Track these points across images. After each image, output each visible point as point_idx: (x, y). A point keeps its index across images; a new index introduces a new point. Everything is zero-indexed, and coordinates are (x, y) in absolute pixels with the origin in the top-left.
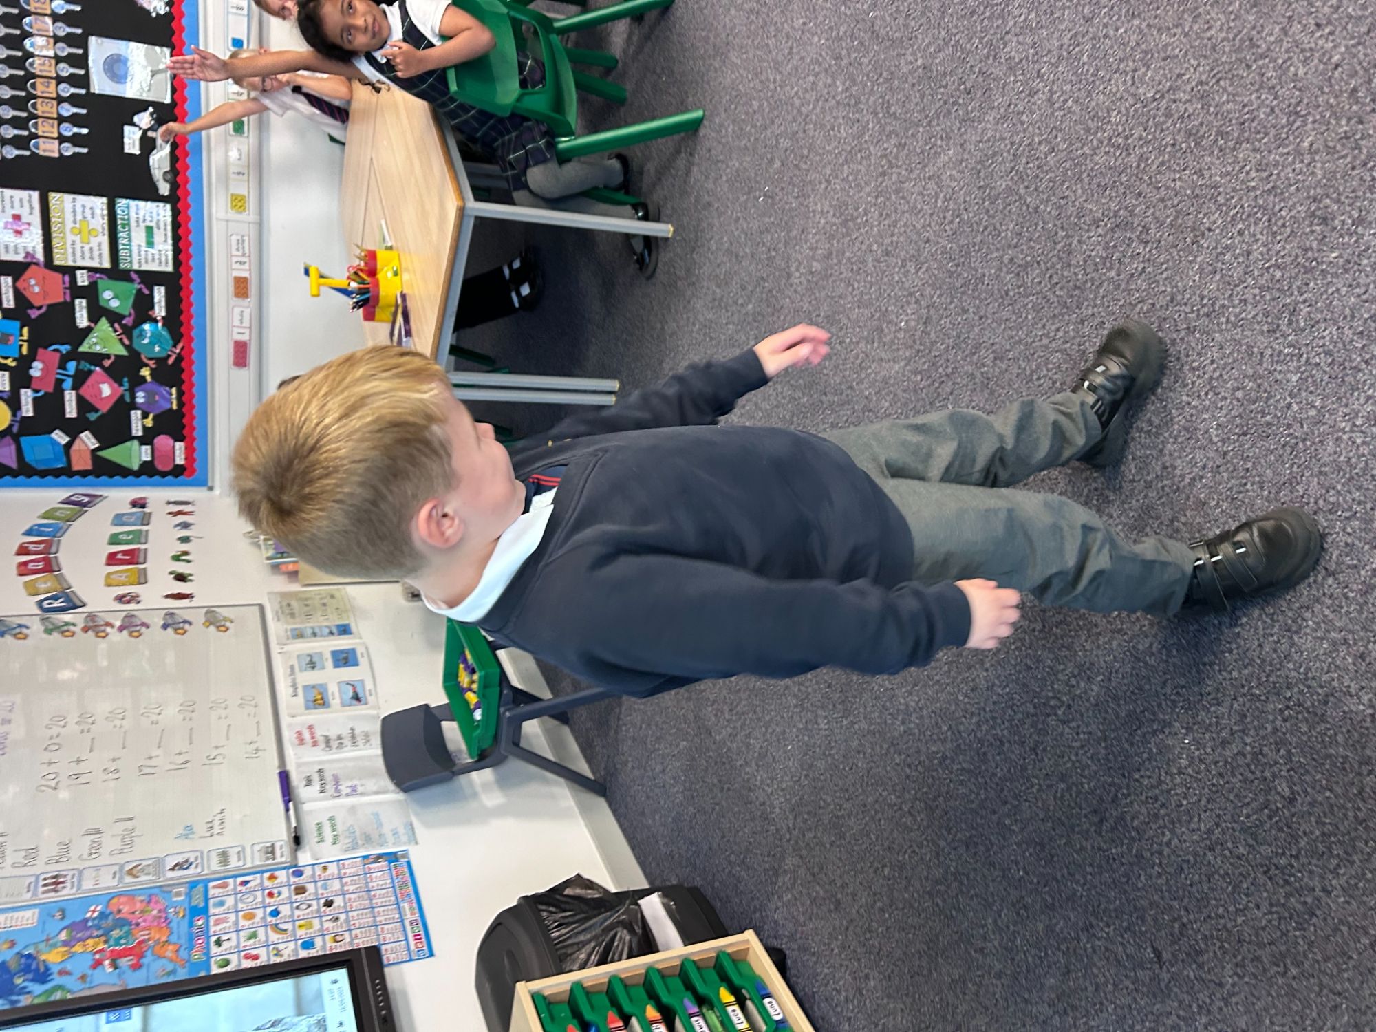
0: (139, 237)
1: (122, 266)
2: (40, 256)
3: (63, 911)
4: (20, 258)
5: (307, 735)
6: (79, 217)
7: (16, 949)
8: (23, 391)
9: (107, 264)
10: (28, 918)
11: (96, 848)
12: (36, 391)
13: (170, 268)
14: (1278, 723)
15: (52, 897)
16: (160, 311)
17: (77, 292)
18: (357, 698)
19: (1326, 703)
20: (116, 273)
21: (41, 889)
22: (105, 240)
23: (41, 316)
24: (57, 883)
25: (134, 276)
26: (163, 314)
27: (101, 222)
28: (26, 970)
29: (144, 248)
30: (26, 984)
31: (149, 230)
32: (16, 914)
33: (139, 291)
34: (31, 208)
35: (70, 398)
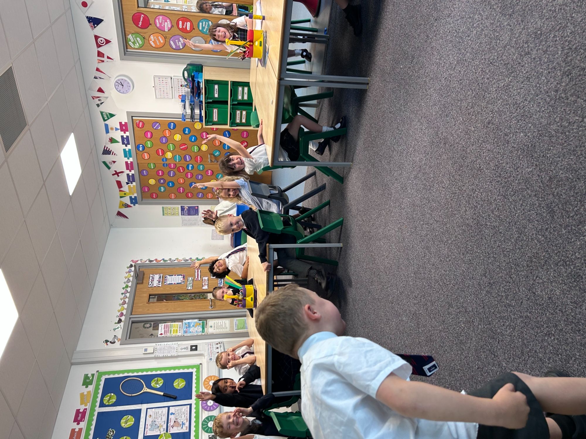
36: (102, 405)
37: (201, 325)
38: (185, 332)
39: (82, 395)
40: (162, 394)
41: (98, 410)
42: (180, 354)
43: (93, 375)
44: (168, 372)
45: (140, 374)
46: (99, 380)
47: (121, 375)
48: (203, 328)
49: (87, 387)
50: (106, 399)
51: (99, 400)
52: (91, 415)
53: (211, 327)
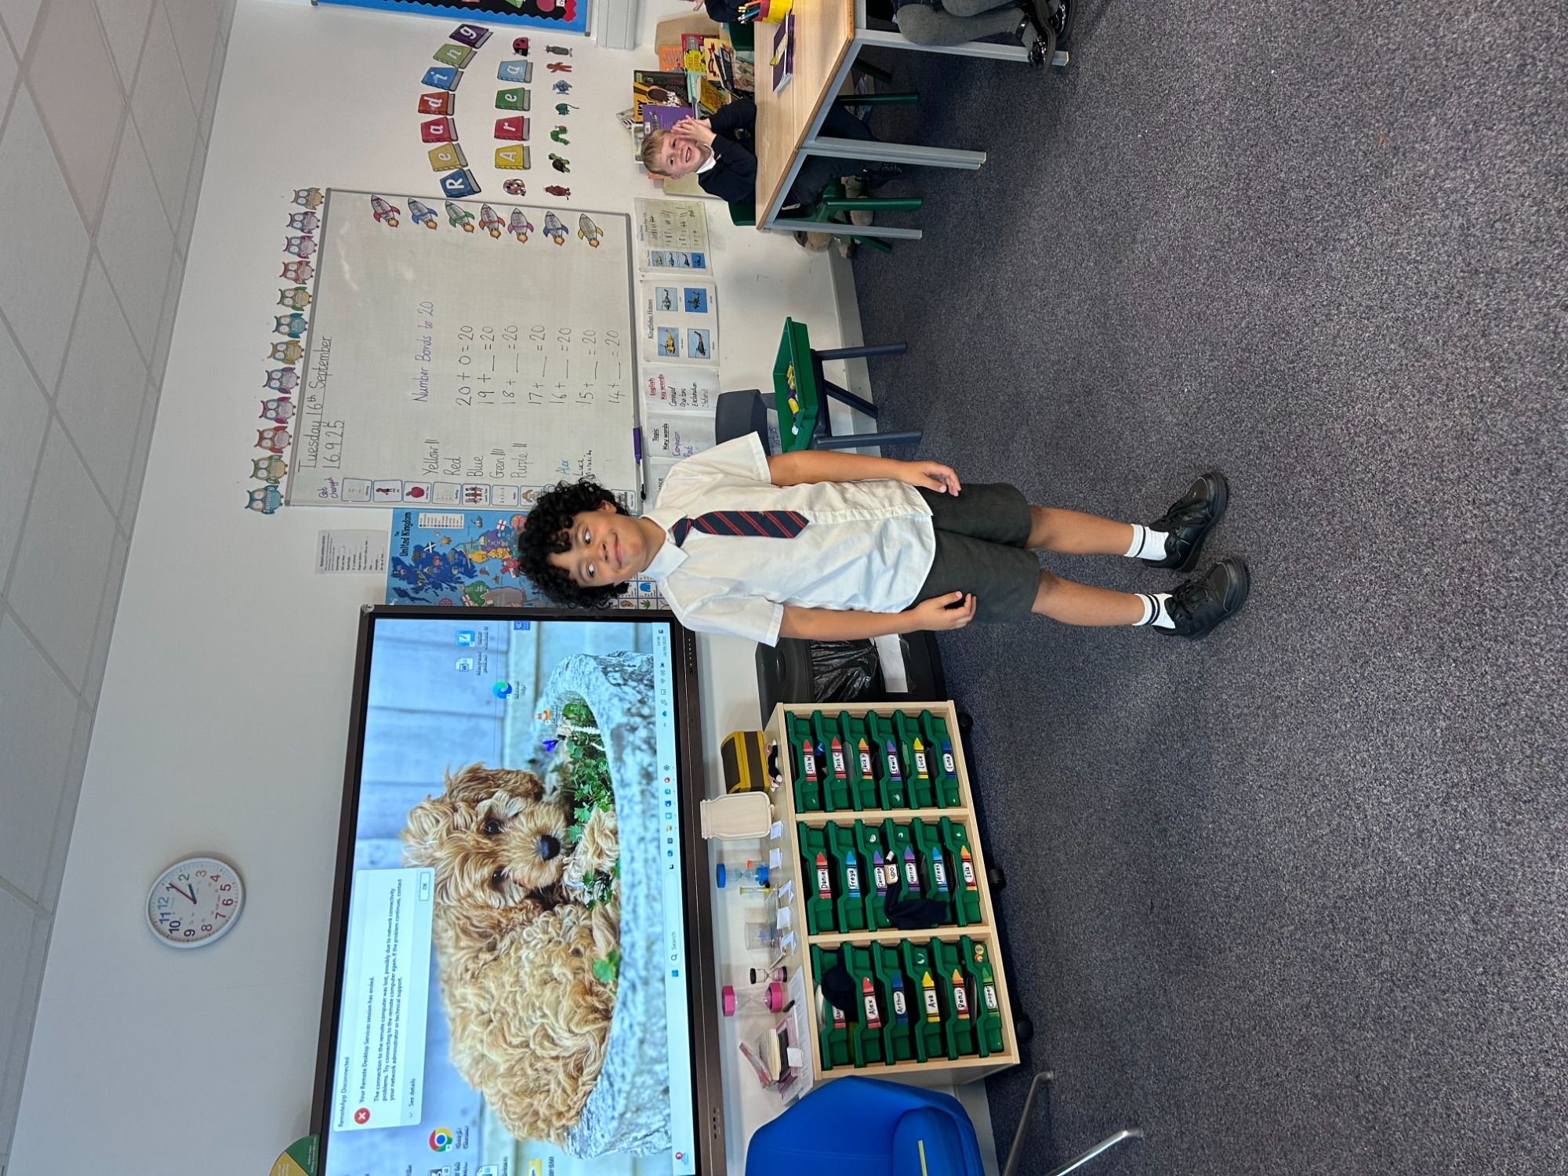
3: (480, 519)
5: (657, 386)
7: (452, 545)
10: (458, 521)
11: (501, 466)
14: (1250, 860)
15: (471, 506)
18: (701, 349)
19: (1272, 872)
21: (465, 498)
24: (475, 495)
28: (459, 565)
30: (460, 575)
32: (450, 515)
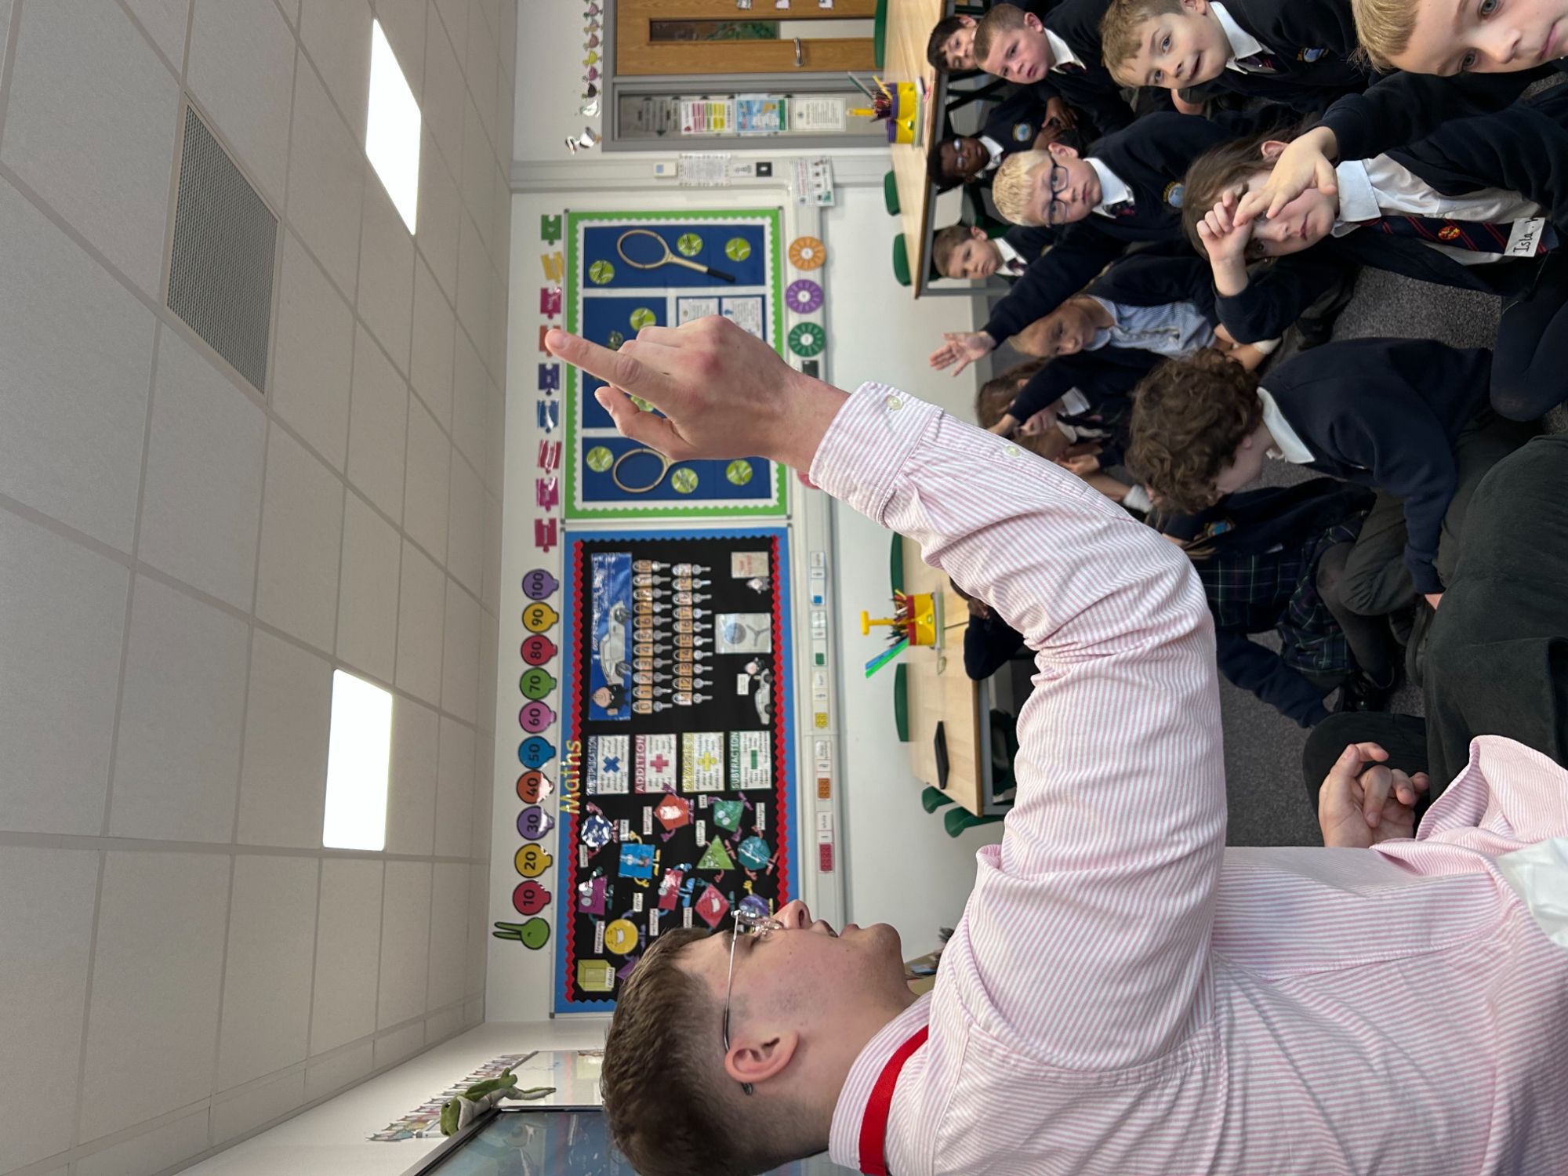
0: (746, 760)
1: (733, 787)
2: (674, 786)
4: (659, 790)
6: (704, 750)
8: (652, 911)
9: (721, 788)
12: (661, 910)
13: (768, 786)
16: (761, 825)
17: (699, 814)
20: (729, 794)
22: (721, 767)
23: (671, 839)
25: (741, 795)
26: (763, 828)
27: (717, 753)
29: (750, 770)
31: (754, 754)
33: (745, 808)
34: (670, 748)
35: (688, 913)
36: (588, 283)
37: (777, 109)
38: (742, 126)
39: (545, 259)
40: (704, 269)
41: (583, 293)
42: (734, 182)
43: (558, 218)
44: (711, 221)
45: (653, 222)
46: (573, 231)
47: (615, 223)
48: (782, 119)
49: (551, 243)
50: (594, 271)
51: (580, 271)
52: (572, 302)
53: (801, 115)
